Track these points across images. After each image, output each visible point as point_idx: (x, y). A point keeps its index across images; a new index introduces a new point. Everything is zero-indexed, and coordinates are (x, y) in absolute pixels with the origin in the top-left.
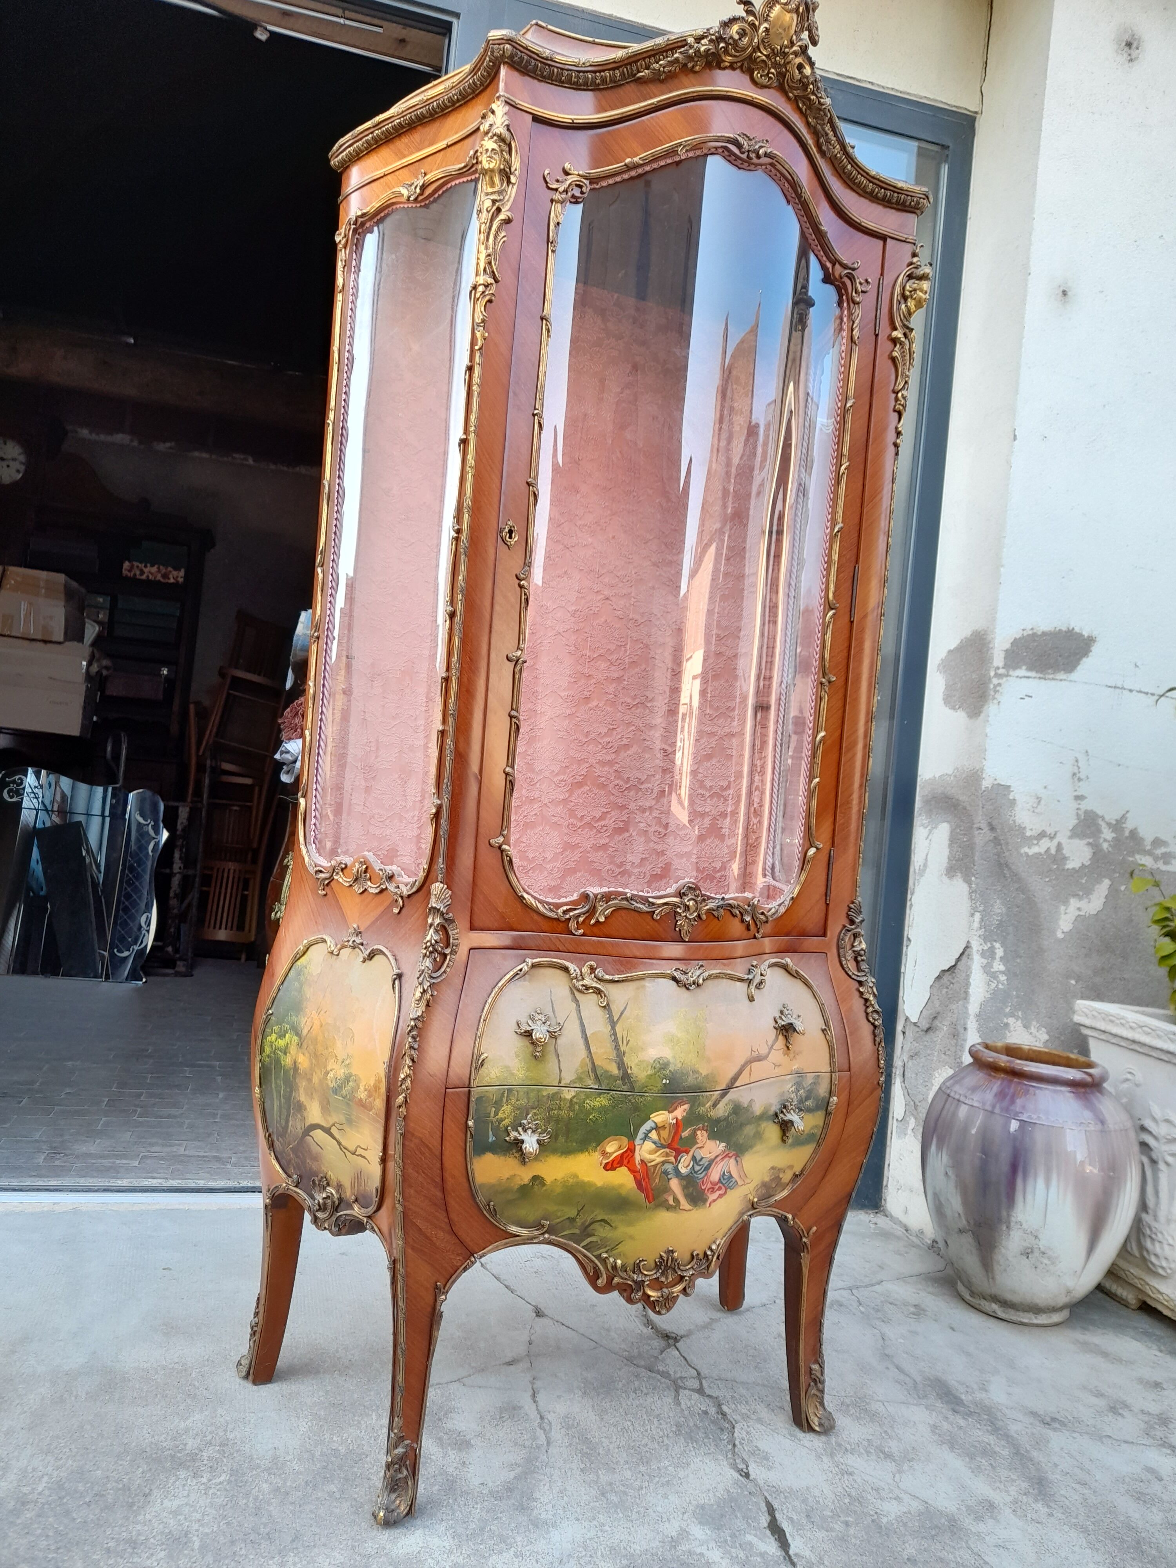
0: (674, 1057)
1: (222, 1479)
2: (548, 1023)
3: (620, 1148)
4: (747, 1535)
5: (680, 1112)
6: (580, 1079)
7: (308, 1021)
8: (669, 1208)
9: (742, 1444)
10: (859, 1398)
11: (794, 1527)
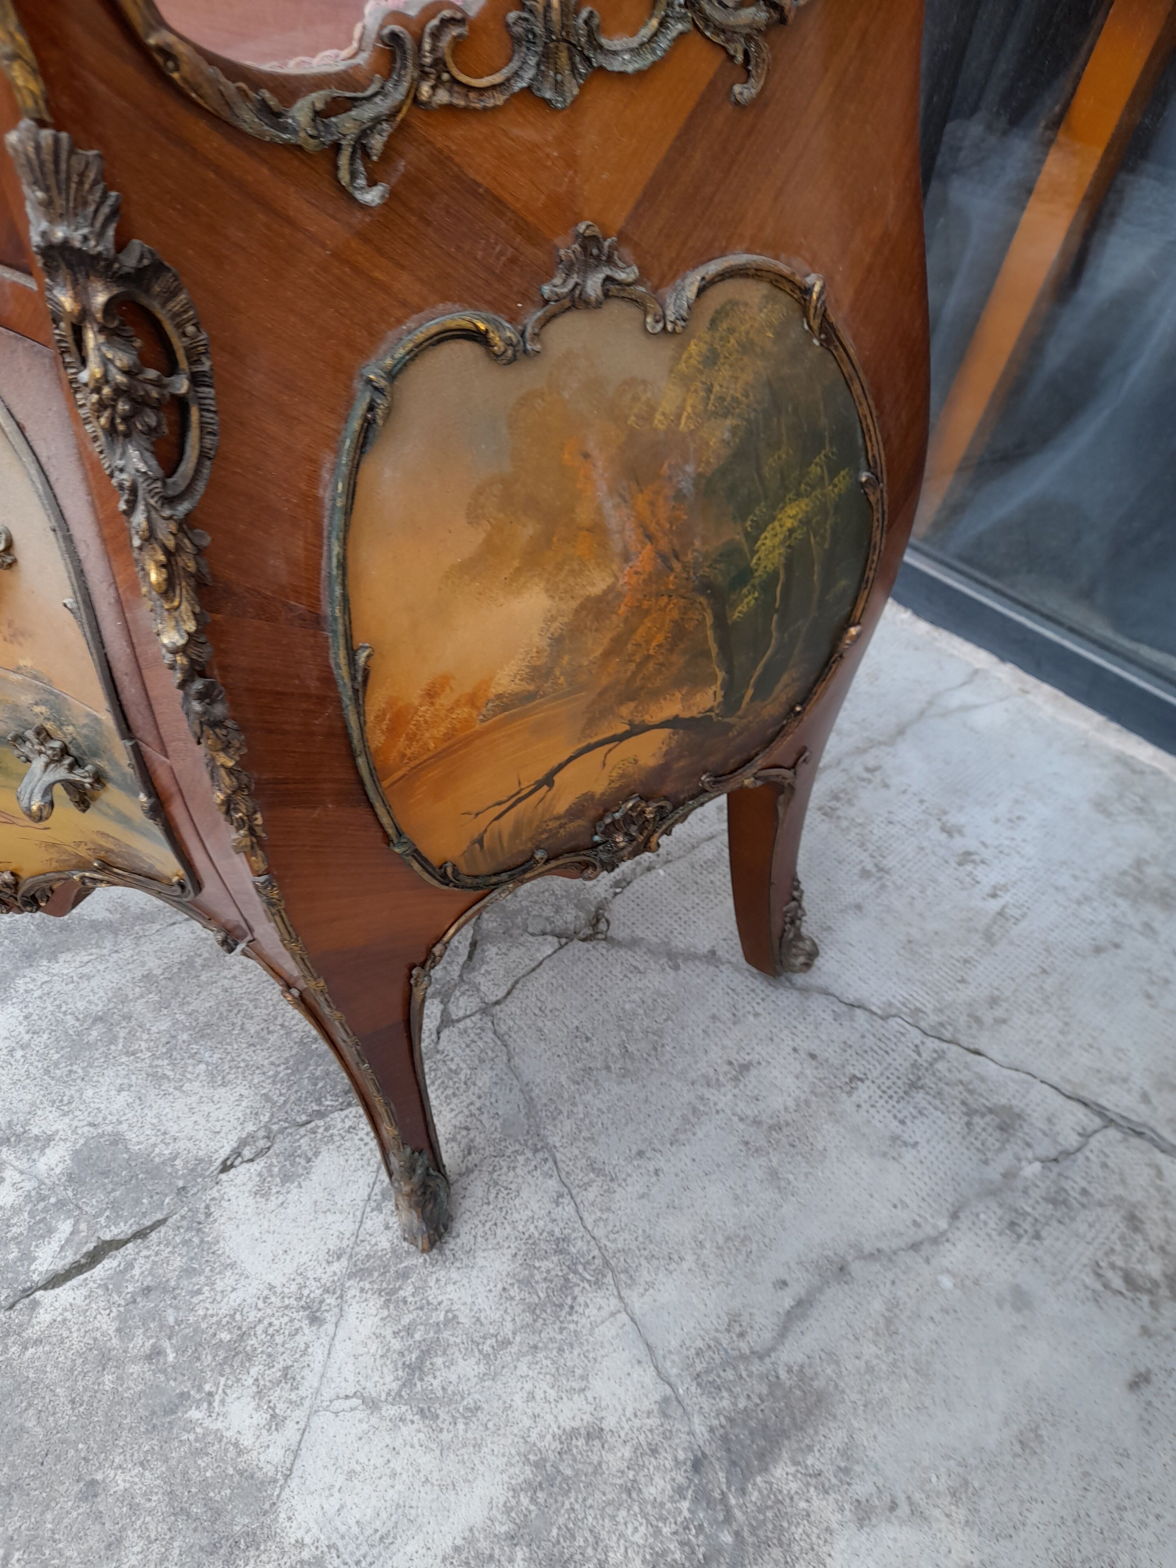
9: (313, 1132)
10: (606, 1263)
11: (110, 1278)
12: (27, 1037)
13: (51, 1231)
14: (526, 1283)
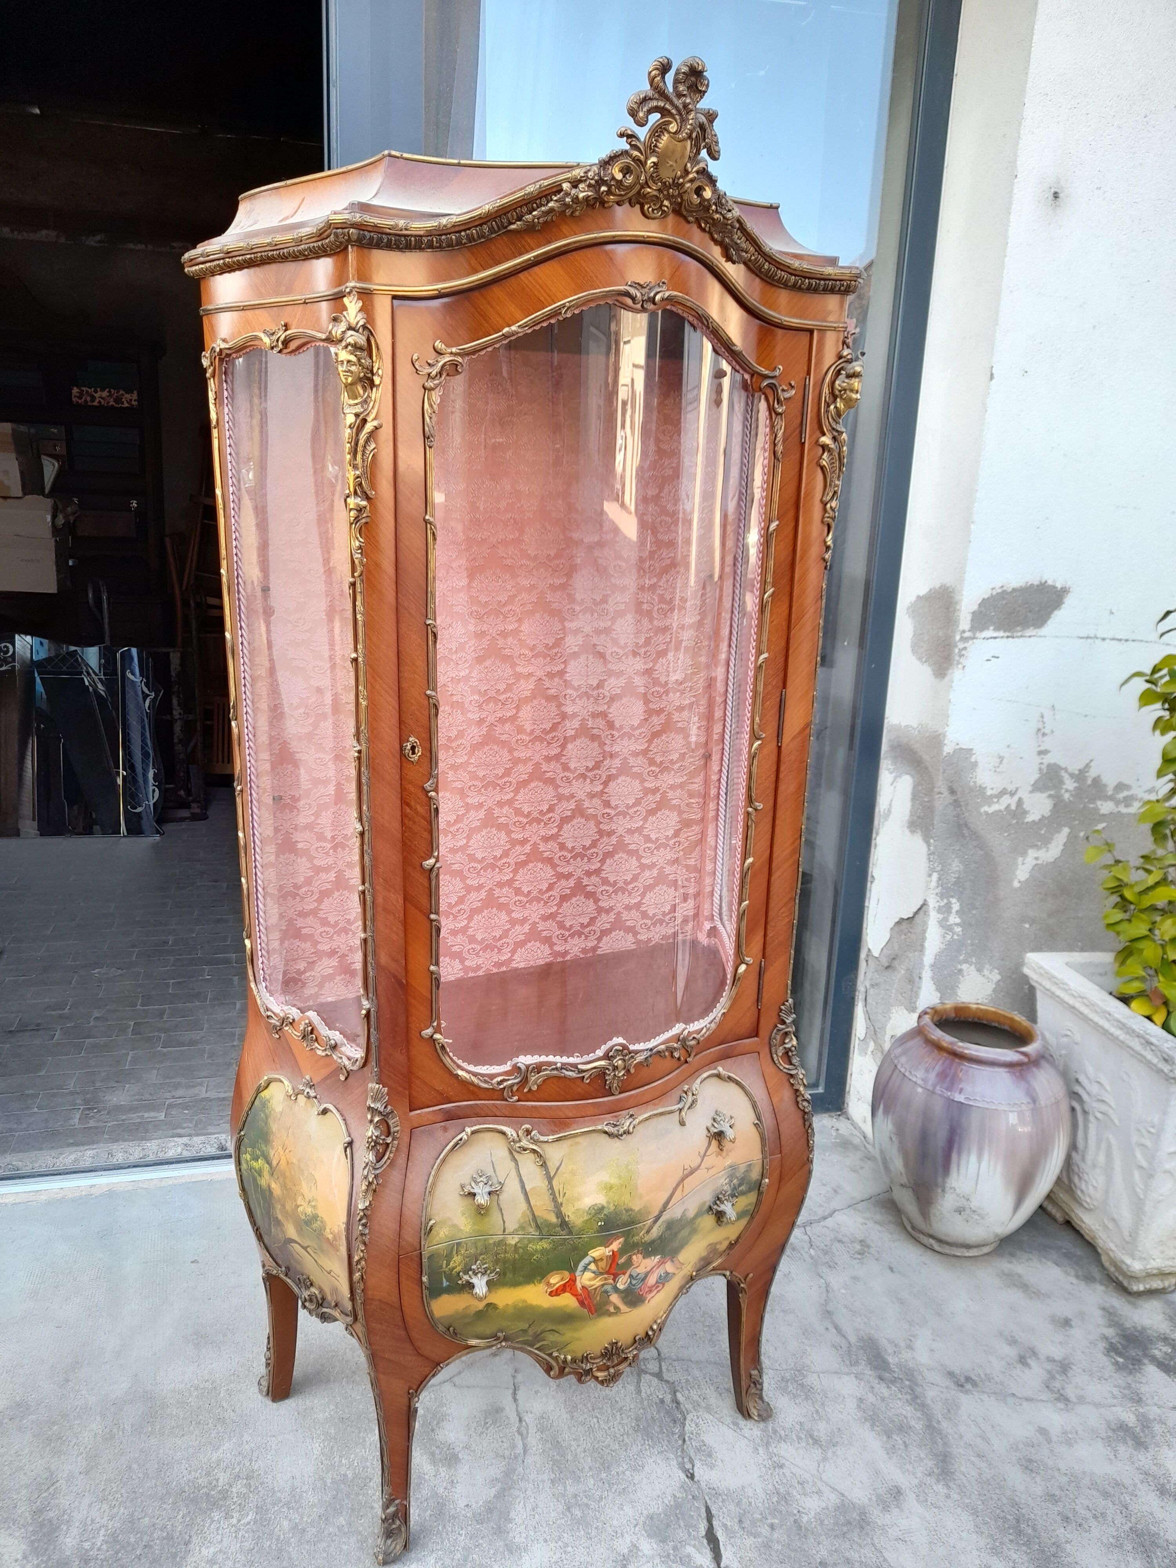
0: (608, 1203)
1: (249, 1517)
2: (490, 1183)
3: (562, 1279)
4: (687, 1547)
5: (616, 1246)
6: (522, 1228)
7: (276, 1153)
8: (610, 1314)
9: (690, 1439)
10: (798, 1371)
11: (727, 1535)
12: (560, 1543)
13: (689, 1556)
14: (795, 1396)
